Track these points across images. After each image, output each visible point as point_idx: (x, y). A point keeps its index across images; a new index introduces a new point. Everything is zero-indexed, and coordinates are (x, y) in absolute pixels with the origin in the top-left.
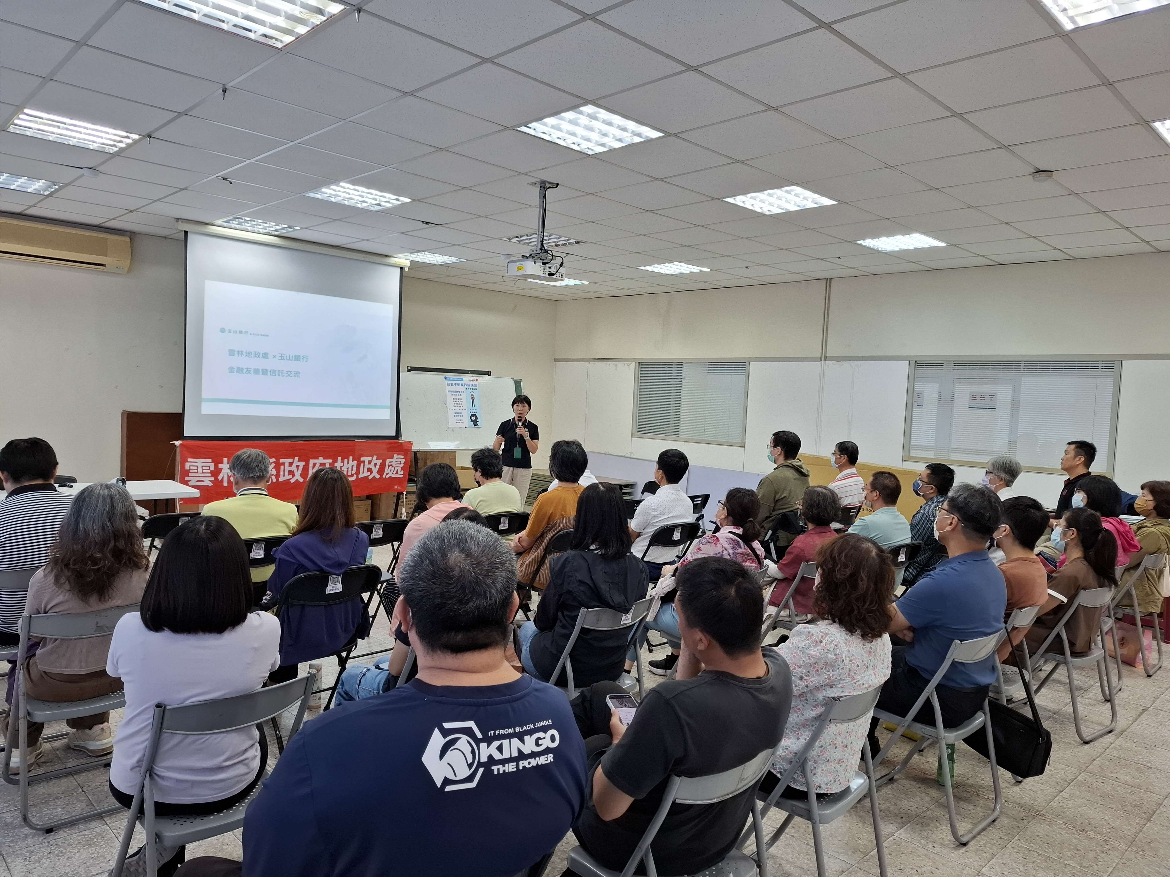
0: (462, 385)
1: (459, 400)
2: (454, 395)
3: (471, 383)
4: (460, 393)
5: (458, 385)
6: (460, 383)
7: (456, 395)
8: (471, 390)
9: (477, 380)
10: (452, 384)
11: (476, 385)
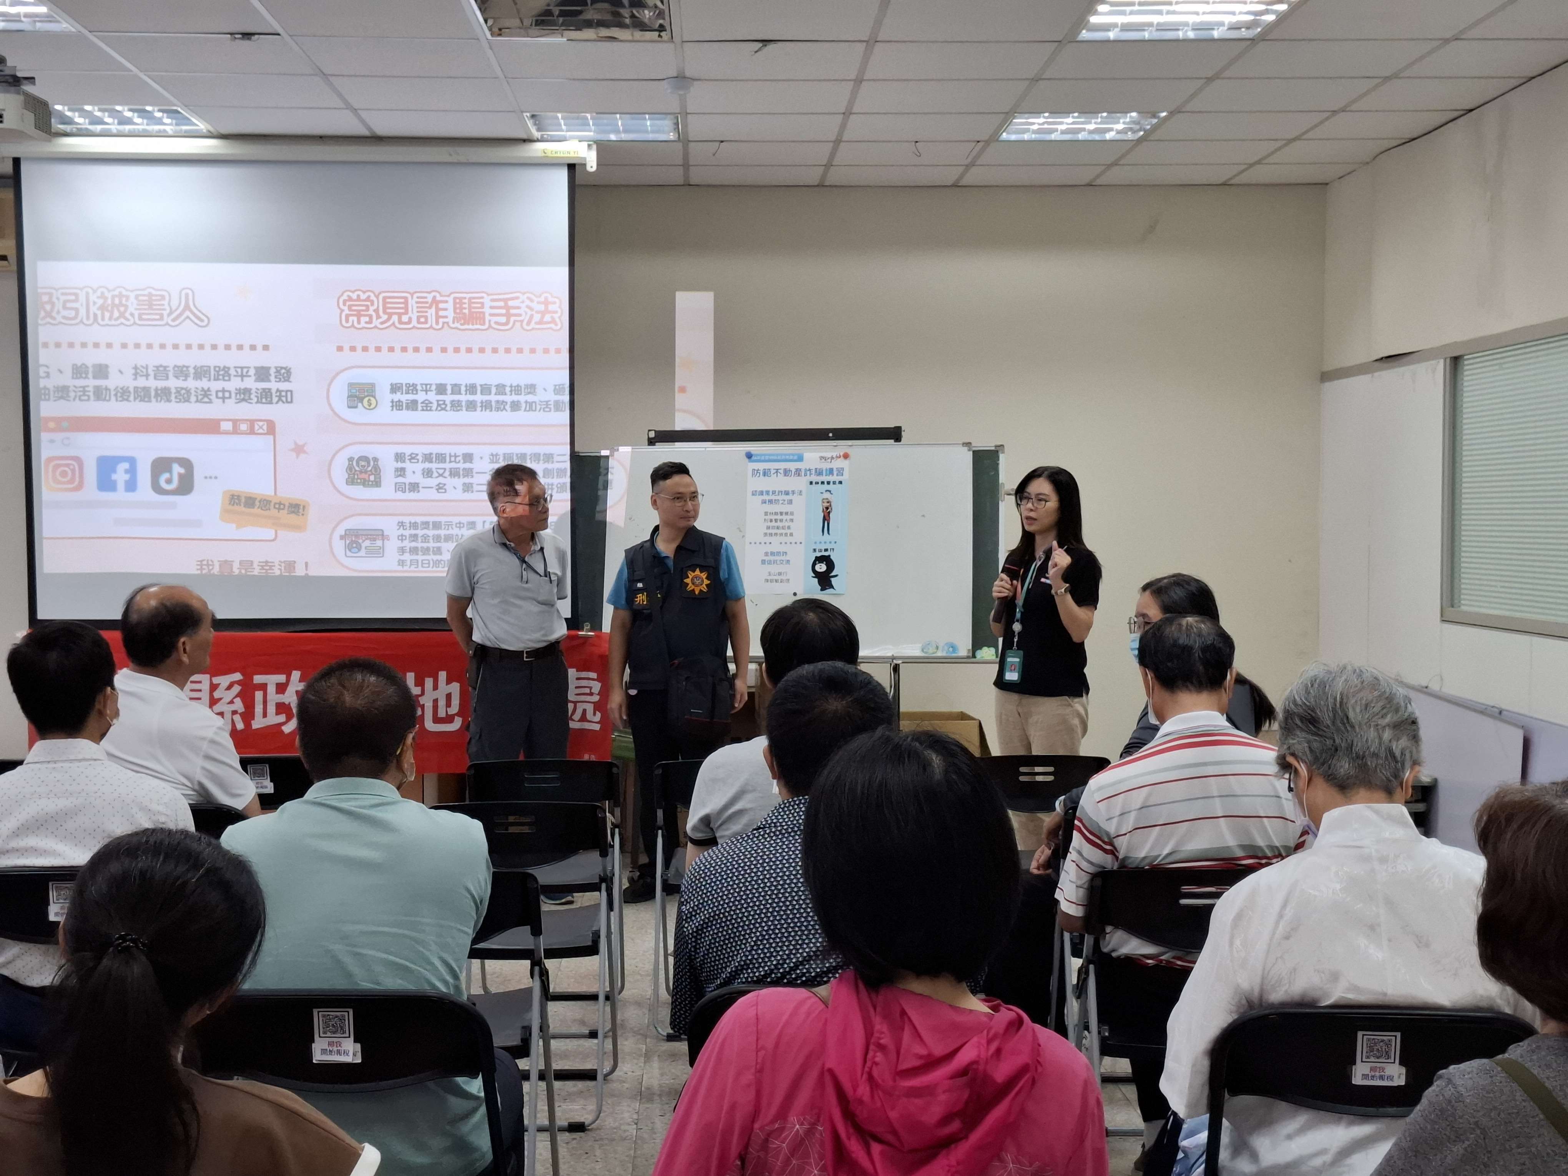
0: (798, 472)
1: (784, 517)
2: (771, 501)
3: (825, 466)
4: (787, 498)
5: (786, 472)
6: (793, 466)
7: (777, 501)
8: (826, 487)
9: (846, 456)
10: (766, 473)
11: (840, 472)
